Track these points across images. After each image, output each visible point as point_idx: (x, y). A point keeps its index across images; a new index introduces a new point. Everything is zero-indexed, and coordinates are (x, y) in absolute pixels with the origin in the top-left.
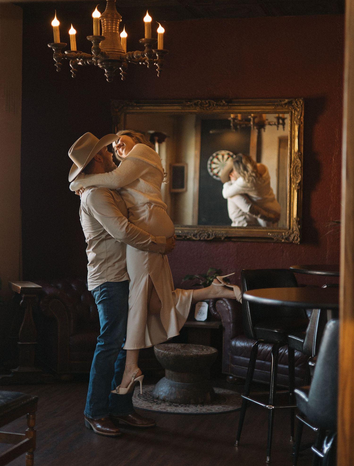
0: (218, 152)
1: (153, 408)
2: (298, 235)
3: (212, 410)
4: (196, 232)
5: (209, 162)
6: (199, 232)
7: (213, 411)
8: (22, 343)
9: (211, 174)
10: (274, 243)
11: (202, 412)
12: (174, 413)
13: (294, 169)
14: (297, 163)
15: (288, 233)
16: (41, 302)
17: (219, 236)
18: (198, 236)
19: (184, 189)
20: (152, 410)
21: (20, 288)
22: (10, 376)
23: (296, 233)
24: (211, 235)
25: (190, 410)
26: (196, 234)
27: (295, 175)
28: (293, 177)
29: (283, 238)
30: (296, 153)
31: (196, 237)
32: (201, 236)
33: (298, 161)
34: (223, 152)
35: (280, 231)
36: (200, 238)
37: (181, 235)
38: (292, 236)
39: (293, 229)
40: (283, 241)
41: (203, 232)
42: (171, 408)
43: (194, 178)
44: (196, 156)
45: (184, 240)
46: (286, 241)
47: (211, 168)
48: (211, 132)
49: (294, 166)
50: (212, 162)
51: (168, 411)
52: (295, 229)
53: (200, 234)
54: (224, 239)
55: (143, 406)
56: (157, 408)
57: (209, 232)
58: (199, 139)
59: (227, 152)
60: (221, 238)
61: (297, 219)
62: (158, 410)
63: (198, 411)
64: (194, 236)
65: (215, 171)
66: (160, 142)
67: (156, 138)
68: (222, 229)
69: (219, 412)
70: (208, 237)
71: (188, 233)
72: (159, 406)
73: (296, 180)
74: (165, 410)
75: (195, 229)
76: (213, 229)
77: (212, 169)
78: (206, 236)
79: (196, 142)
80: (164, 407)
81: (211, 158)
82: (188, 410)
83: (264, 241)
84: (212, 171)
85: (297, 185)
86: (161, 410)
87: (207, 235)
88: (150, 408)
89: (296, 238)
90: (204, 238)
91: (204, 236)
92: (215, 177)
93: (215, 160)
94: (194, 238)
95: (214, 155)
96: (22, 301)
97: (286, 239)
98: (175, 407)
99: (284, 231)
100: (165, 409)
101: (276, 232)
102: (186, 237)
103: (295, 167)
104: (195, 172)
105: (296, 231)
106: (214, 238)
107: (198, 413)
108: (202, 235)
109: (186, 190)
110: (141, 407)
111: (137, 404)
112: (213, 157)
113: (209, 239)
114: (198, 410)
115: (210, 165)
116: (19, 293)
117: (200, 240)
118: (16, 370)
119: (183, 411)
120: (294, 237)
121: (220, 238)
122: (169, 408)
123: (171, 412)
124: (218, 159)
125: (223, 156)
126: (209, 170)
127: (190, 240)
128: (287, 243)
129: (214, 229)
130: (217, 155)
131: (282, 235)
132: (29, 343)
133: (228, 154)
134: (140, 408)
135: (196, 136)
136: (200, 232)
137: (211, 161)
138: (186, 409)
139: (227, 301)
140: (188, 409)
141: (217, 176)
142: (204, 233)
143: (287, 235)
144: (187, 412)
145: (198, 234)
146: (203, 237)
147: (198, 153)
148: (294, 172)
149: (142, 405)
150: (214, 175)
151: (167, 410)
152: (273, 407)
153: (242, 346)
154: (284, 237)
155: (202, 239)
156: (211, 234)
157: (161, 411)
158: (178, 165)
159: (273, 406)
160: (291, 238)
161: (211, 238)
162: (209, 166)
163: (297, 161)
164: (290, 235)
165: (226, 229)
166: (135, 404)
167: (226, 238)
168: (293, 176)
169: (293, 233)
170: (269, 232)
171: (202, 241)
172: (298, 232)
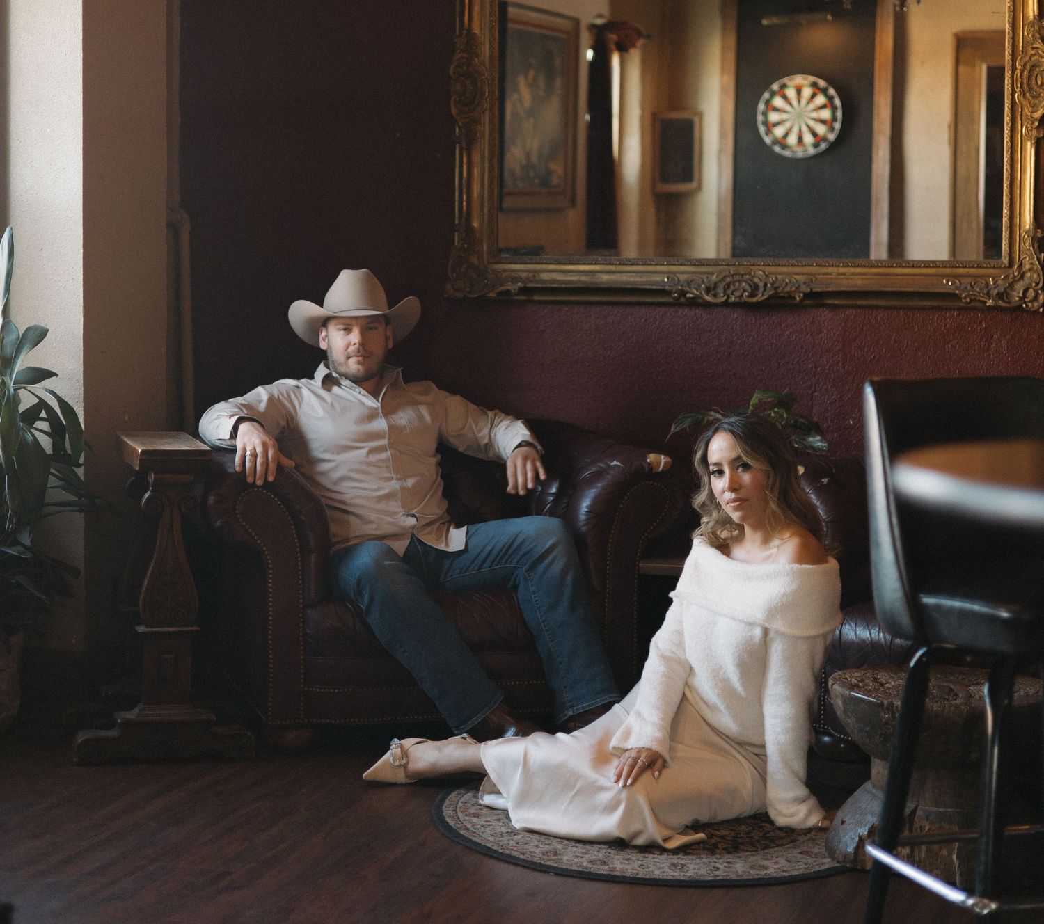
0: (785, 80)
1: (565, 858)
2: (1037, 284)
3: (766, 868)
4: (714, 278)
5: (761, 107)
6: (723, 279)
7: (768, 872)
8: (149, 630)
9: (768, 140)
10: (960, 309)
11: (733, 877)
12: (634, 878)
13: (1026, 73)
14: (1035, 55)
15: (1007, 277)
16: (211, 499)
17: (788, 289)
18: (720, 291)
19: (694, 184)
20: (562, 869)
21: (140, 451)
22: (113, 733)
23: (1031, 277)
24: (762, 289)
25: (691, 867)
26: (716, 286)
27: (1028, 95)
28: (1024, 102)
29: (988, 294)
30: (1032, 24)
31: (715, 296)
32: (729, 292)
33: (1037, 48)
34: (799, 79)
35: (981, 271)
36: (728, 297)
37: (667, 288)
38: (1020, 287)
39: (1021, 265)
40: (990, 302)
41: (737, 278)
42: (628, 859)
43: (721, 151)
44: (723, 89)
45: (676, 304)
46: (1001, 303)
47: (766, 123)
48: (765, 22)
49: (1024, 66)
50: (770, 107)
51: (613, 869)
52: (1027, 267)
53: (728, 285)
54: (802, 301)
55: (531, 852)
56: (576, 860)
57: (756, 280)
58: (732, 42)
59: (811, 79)
60: (795, 298)
61: (1036, 232)
62: (580, 869)
63: (717, 873)
64: (708, 290)
65: (779, 132)
66: (623, 48)
67: (613, 37)
68: (797, 270)
69: (791, 876)
70: (752, 295)
71: (689, 283)
72: (584, 851)
73: (1030, 109)
74: (606, 868)
75: (710, 269)
76: (767, 269)
77: (769, 127)
78: (744, 291)
79: (724, 50)
80: (601, 856)
81: (766, 95)
82: (683, 866)
83: (928, 303)
84: (768, 132)
85: (1037, 124)
86: (590, 865)
87: (747, 287)
88: (554, 858)
89: (1031, 293)
90: (742, 296)
91: (741, 292)
92: (777, 149)
93: (778, 102)
94: (708, 298)
95: (775, 87)
96: (147, 495)
97: (1000, 296)
98: (640, 856)
99: (992, 271)
100: (605, 863)
101: (968, 276)
102: (683, 293)
103: (1028, 67)
104: (722, 135)
105: (1030, 270)
106: (770, 297)
107: (718, 878)
108: (732, 288)
109: (699, 187)
110: (524, 854)
111: (511, 842)
112: (773, 94)
113: (755, 300)
114: (718, 869)
115: (765, 114)
116: (137, 469)
117: (726, 304)
118: (131, 715)
119: (667, 869)
120: (1025, 291)
121: (790, 296)
122: (618, 857)
123: (624, 874)
124: (785, 97)
125: (799, 91)
126: (762, 129)
127: (694, 303)
128: (1003, 309)
129: (772, 269)
130: (784, 86)
131: (987, 285)
132: (171, 629)
133: (814, 85)
134: (522, 857)
135: (724, 37)
136: (729, 279)
137: (768, 103)
138: (676, 861)
139: (814, 493)
140: (683, 862)
141: (784, 146)
142: (739, 281)
143: (1002, 285)
144: (682, 874)
145: (722, 285)
146: (738, 294)
147: (730, 80)
148: (1025, 86)
149: (527, 846)
150: (776, 142)
151: (611, 866)
152: (994, 906)
153: (864, 641)
154: (995, 292)
155: (733, 299)
156: (761, 284)
157: (592, 869)
158: (674, 115)
159: (992, 899)
160: (1016, 295)
161: (759, 298)
162: (760, 118)
163: (1033, 48)
164: (1011, 285)
165: (806, 270)
166: (506, 842)
167: (808, 296)
168: (1022, 98)
169: (1022, 276)
170: (943, 276)
171: (735, 305)
172: (1039, 274)
